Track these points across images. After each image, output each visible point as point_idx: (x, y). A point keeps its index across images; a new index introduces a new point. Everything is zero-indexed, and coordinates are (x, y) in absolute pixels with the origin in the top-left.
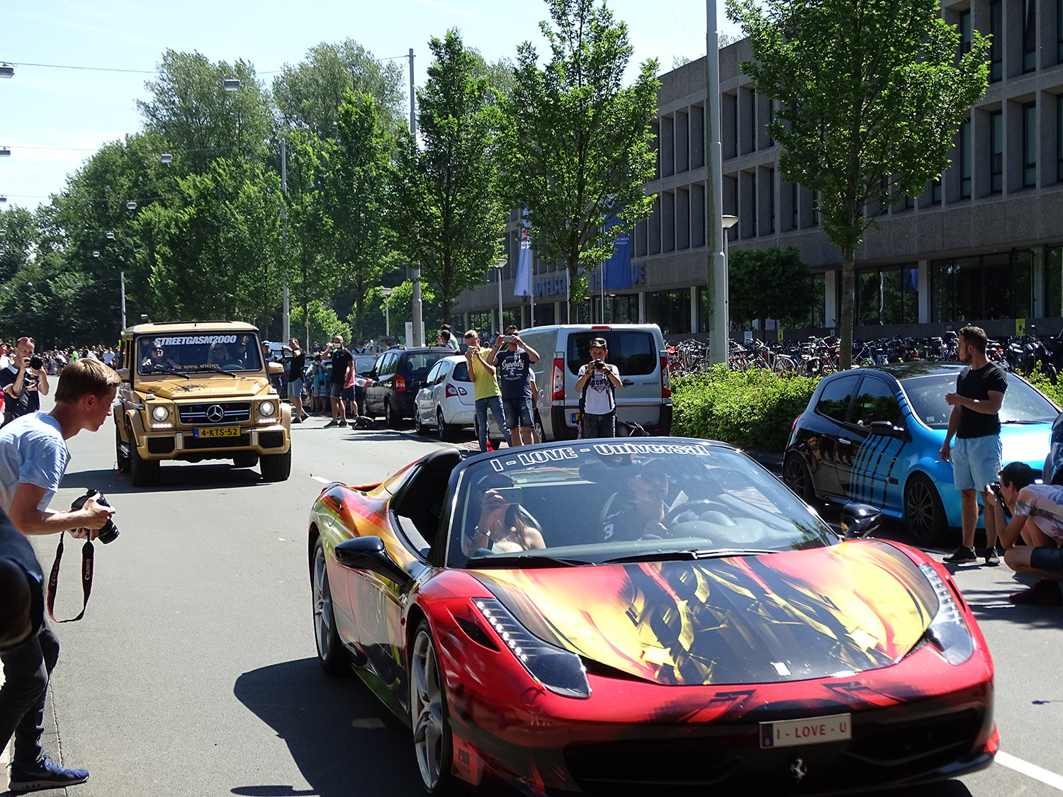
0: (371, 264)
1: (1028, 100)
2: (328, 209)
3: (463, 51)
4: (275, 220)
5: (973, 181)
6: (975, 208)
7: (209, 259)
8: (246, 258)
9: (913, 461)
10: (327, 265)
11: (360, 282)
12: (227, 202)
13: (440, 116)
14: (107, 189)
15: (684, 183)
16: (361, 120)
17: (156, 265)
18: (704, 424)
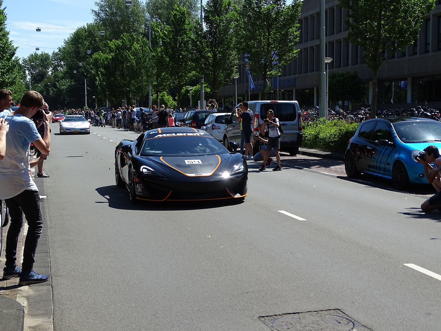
0: (184, 76)
2: (167, 54)
4: (146, 58)
5: (430, 45)
6: (431, 56)
7: (119, 74)
8: (134, 74)
9: (396, 156)
10: (166, 77)
11: (179, 84)
12: (127, 51)
13: (212, 16)
14: (79, 46)
15: (312, 45)
16: (181, 18)
17: (99, 76)
18: (316, 142)
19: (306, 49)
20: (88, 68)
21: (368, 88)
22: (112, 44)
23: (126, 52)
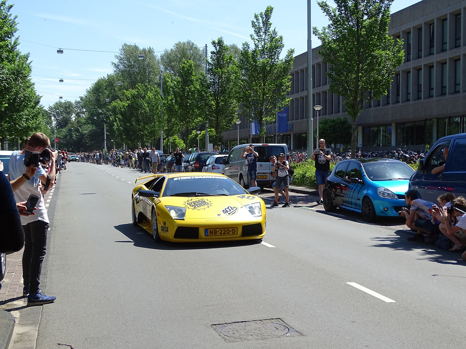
0: (191, 122)
1: (431, 65)
3: (224, 45)
5: (411, 94)
6: (412, 104)
7: (135, 120)
8: (148, 120)
9: (365, 192)
11: (187, 129)
13: (215, 69)
14: (100, 94)
16: (188, 70)
17: (116, 122)
18: (303, 180)
20: (108, 115)
22: (128, 93)
23: (141, 100)
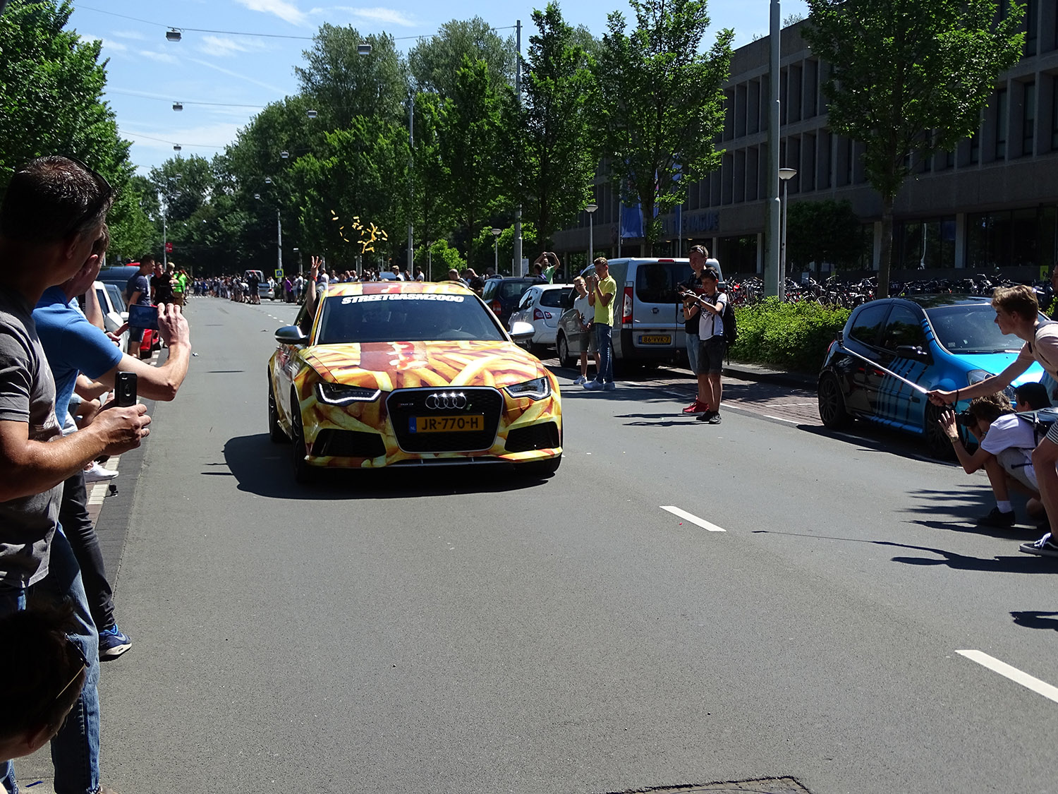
0: (480, 206)
2: (445, 158)
3: (561, 22)
5: (1007, 144)
6: (1008, 168)
10: (445, 207)
12: (364, 153)
14: (269, 142)
15: (754, 143)
16: (476, 82)
17: (306, 205)
18: (756, 348)
19: (741, 152)
20: (288, 189)
21: (872, 235)
22: (333, 139)
23: (362, 155)
